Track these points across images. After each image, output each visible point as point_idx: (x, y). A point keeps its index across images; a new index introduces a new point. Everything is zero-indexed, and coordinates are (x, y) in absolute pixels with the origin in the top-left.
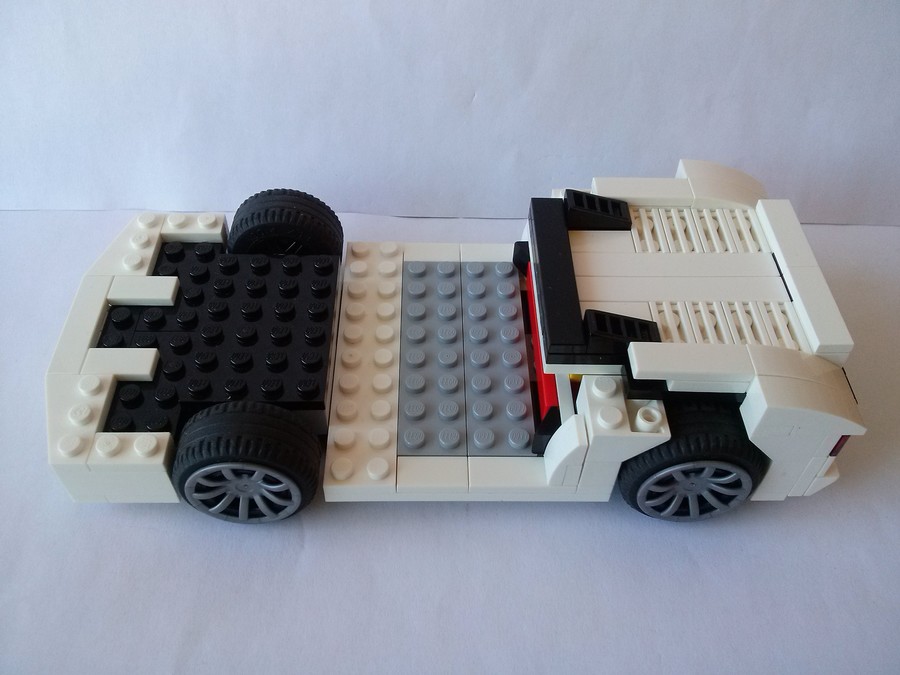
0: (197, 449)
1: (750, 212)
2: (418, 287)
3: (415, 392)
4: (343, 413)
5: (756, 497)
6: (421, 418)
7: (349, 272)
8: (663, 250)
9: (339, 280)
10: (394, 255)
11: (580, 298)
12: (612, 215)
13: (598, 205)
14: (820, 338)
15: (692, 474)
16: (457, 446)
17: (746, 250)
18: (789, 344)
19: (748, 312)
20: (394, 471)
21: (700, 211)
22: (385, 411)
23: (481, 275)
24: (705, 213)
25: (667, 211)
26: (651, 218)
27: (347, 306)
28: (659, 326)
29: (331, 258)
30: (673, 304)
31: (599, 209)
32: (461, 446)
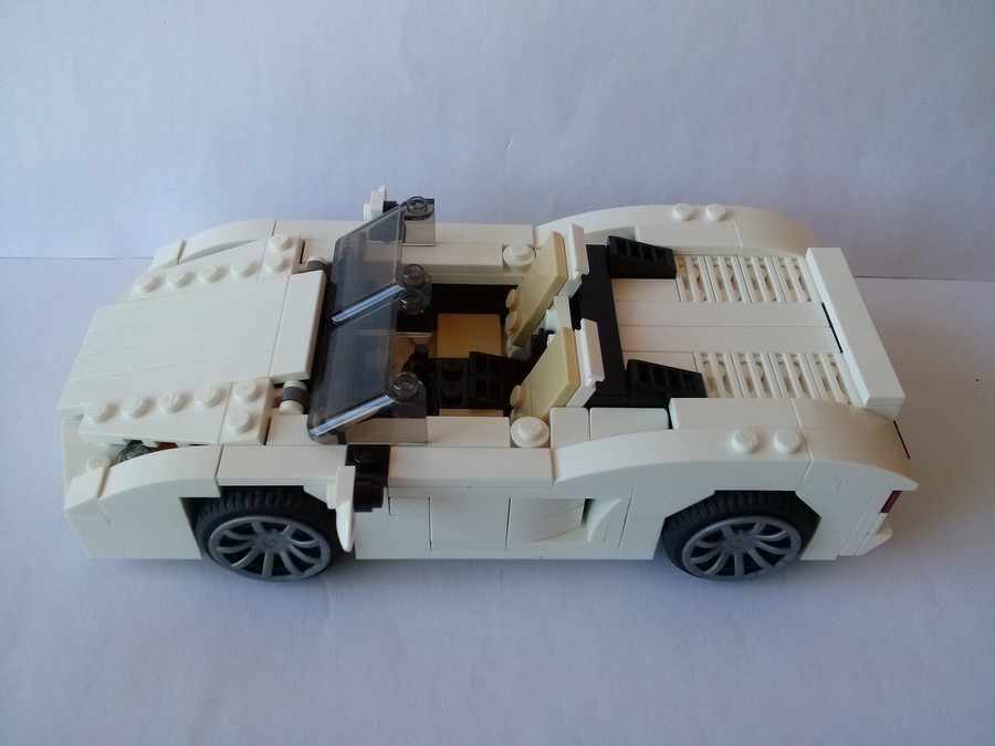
1: (800, 261)
5: (806, 556)
8: (709, 300)
11: (623, 348)
12: (656, 263)
13: (641, 253)
14: (870, 391)
15: (741, 531)
17: (795, 299)
18: (838, 397)
19: (796, 364)
21: (747, 260)
24: (753, 261)
25: (713, 259)
26: (696, 267)
28: (704, 378)
30: (718, 355)
31: (642, 257)
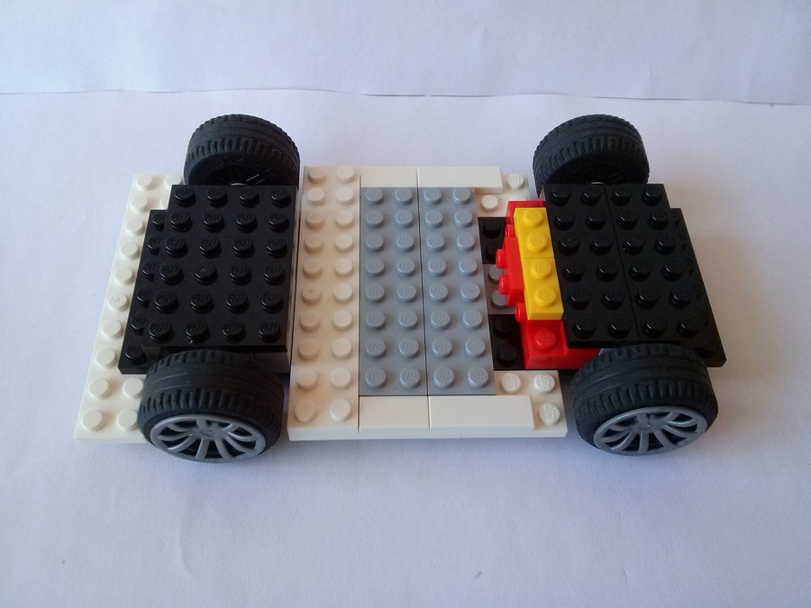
0: (158, 400)
2: (375, 216)
3: (375, 328)
4: (305, 353)
6: (382, 356)
7: (307, 198)
9: (297, 208)
10: (352, 180)
16: (418, 385)
20: (356, 411)
22: (346, 351)
23: (438, 202)
27: (305, 237)
29: (287, 188)
32: (421, 386)
